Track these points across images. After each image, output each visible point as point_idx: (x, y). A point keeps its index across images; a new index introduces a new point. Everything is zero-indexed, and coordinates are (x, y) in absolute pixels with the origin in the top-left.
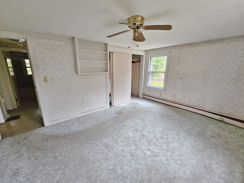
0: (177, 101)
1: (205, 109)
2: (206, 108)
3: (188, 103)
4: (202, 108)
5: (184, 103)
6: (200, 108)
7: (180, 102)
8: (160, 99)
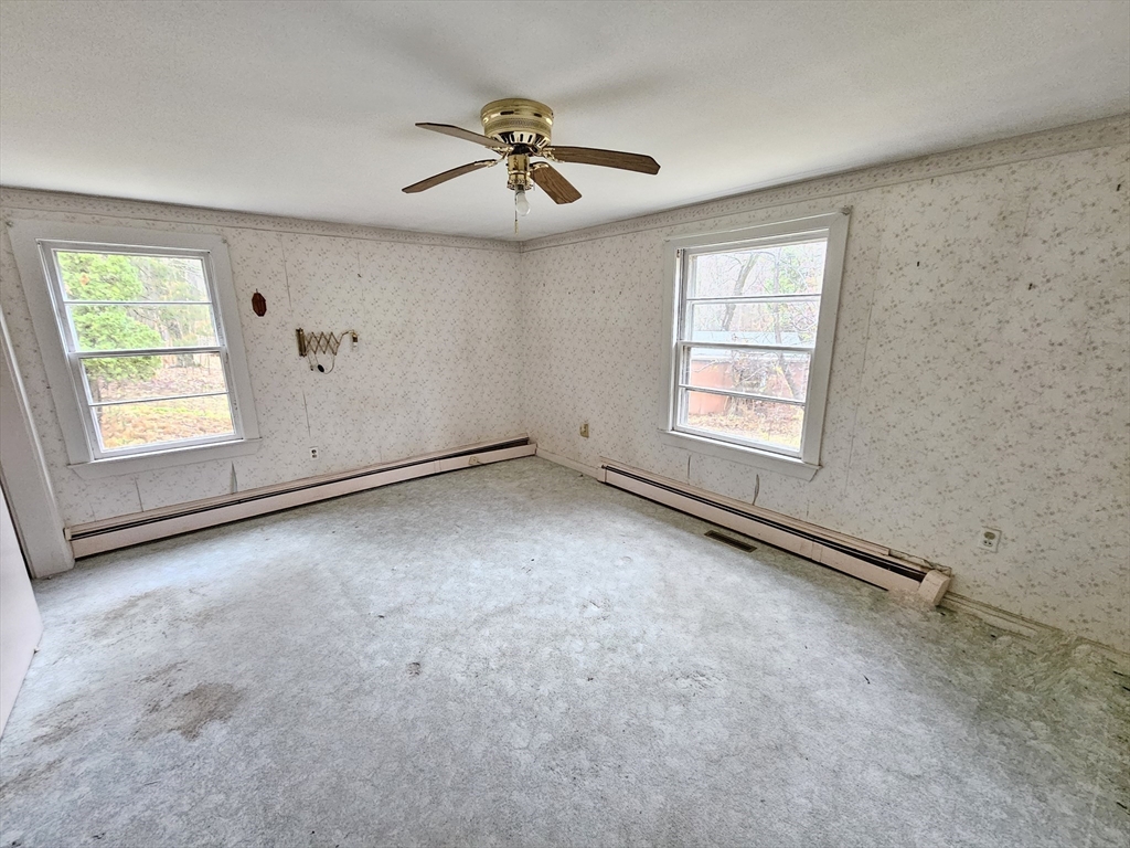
0: (334, 469)
1: (430, 453)
2: (433, 448)
3: (378, 460)
4: (422, 455)
5: (363, 464)
6: (417, 456)
7: (348, 468)
8: (239, 502)
